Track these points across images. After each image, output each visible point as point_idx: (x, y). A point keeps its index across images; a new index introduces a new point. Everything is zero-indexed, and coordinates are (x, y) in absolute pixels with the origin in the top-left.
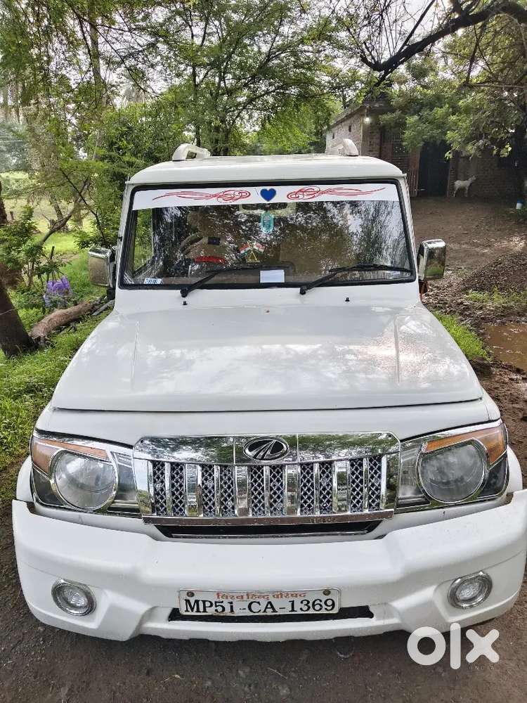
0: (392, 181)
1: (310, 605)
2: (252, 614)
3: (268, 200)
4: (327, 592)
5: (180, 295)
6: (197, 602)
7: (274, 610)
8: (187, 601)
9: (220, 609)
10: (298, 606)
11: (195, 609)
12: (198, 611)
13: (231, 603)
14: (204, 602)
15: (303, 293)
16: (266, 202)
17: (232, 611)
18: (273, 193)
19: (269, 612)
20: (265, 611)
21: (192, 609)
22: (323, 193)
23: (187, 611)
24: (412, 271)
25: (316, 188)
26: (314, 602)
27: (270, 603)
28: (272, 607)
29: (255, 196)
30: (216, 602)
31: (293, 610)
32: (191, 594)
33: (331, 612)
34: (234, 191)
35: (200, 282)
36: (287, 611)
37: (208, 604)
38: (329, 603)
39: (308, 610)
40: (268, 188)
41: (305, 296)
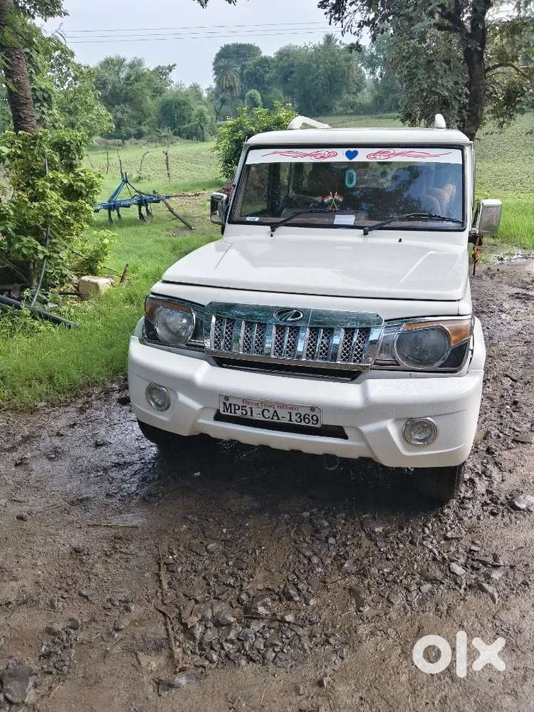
0: (460, 147)
1: (302, 418)
2: (264, 419)
3: (351, 159)
4: (313, 409)
5: (270, 229)
6: (230, 405)
7: (279, 419)
8: (225, 404)
9: (244, 412)
10: (294, 418)
11: (229, 411)
12: (231, 412)
13: (251, 408)
14: (235, 405)
15: (366, 234)
16: (349, 161)
17: (252, 415)
18: (356, 153)
19: (275, 419)
20: (272, 419)
21: (227, 410)
22: (398, 154)
23: (224, 411)
24: (463, 223)
25: (392, 150)
26: (304, 416)
27: (275, 411)
28: (277, 416)
29: (340, 156)
30: (242, 407)
31: (290, 420)
32: (227, 398)
33: (316, 426)
34: (324, 151)
35: (283, 221)
36: (286, 421)
37: (237, 407)
38: (315, 418)
39: (300, 422)
40: (352, 150)
41: (367, 236)
